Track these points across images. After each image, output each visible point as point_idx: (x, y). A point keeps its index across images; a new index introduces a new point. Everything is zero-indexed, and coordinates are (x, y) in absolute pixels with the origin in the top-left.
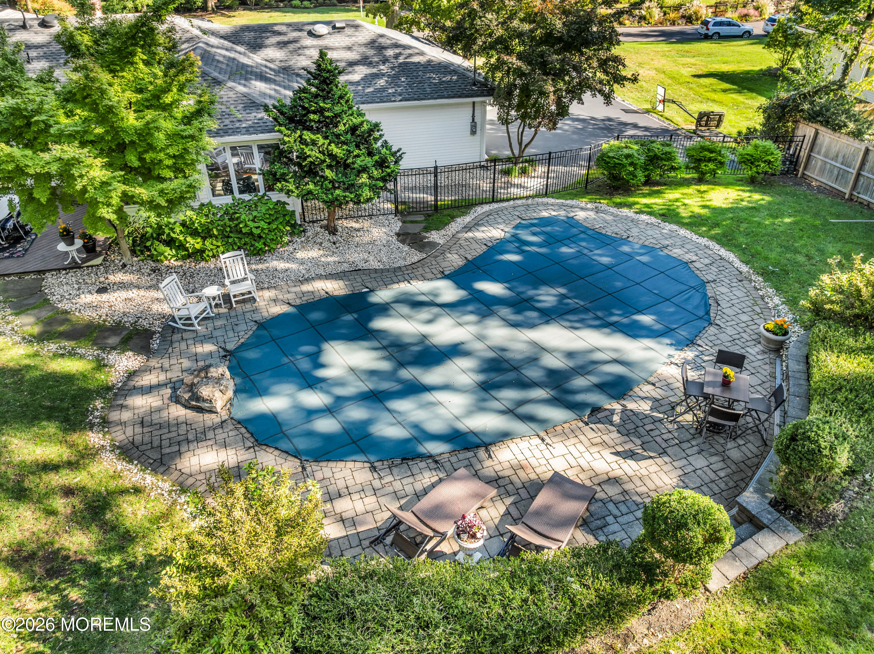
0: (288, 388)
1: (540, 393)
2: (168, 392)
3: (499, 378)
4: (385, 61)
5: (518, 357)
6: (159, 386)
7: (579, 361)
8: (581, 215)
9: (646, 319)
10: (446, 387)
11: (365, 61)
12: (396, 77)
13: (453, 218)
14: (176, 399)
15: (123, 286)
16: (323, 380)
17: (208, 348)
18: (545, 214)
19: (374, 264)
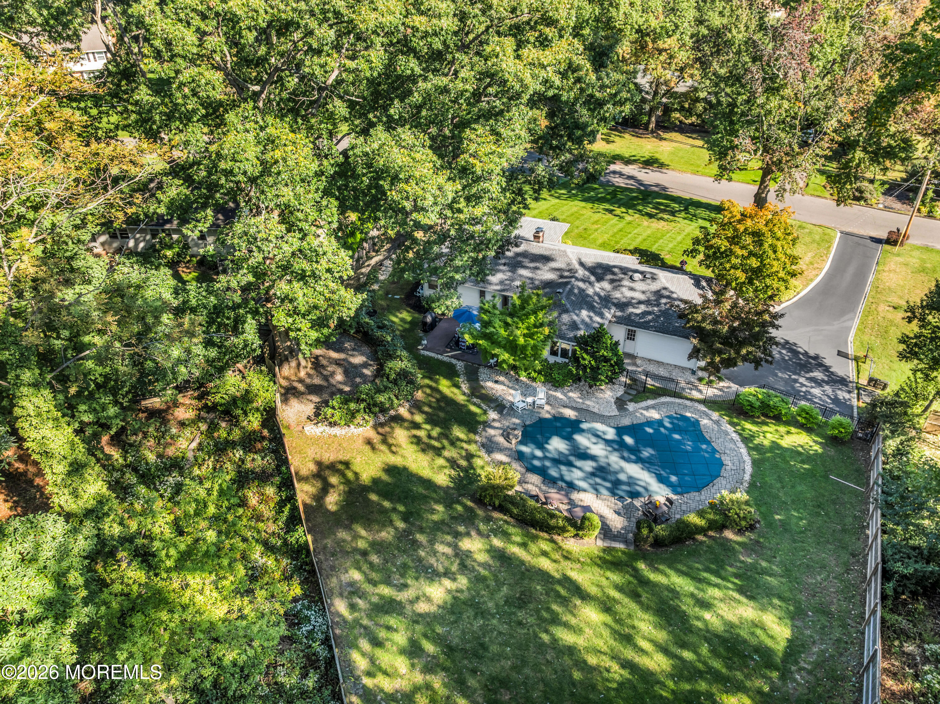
0: (533, 446)
1: (608, 485)
2: (501, 431)
3: (598, 473)
4: (658, 305)
5: (612, 469)
6: (497, 428)
7: (631, 481)
8: (704, 422)
9: (674, 479)
10: (580, 469)
11: (647, 302)
12: (658, 317)
13: (648, 398)
14: (502, 435)
15: (503, 383)
16: (545, 448)
17: (517, 421)
18: (688, 414)
19: (596, 410)
